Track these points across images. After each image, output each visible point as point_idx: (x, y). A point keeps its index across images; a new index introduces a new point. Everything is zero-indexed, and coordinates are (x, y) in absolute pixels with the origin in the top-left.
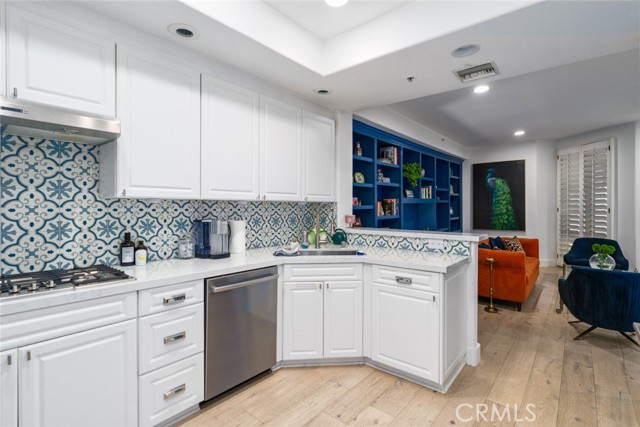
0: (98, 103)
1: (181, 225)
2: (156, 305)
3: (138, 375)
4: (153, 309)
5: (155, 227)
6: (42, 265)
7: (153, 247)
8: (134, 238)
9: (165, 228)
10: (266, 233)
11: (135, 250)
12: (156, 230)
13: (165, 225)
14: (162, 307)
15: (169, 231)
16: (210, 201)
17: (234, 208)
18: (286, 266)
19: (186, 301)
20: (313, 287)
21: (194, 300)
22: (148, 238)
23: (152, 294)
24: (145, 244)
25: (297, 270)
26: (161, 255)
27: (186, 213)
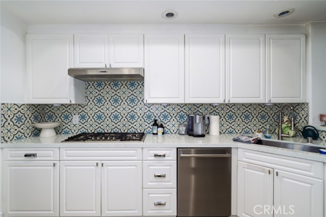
0: (137, 63)
1: (182, 117)
2: (151, 156)
3: (143, 188)
4: (149, 158)
5: (169, 117)
6: (127, 130)
7: (168, 127)
8: (159, 122)
9: (174, 118)
10: (238, 124)
11: (158, 128)
12: (169, 119)
13: (174, 116)
14: (153, 158)
15: (175, 120)
16: (198, 104)
17: (213, 108)
18: (239, 150)
19: (166, 158)
20: (263, 171)
21: (170, 158)
22: (165, 122)
23: (149, 150)
24: (164, 125)
25: (248, 154)
26: (172, 131)
27: (184, 111)
